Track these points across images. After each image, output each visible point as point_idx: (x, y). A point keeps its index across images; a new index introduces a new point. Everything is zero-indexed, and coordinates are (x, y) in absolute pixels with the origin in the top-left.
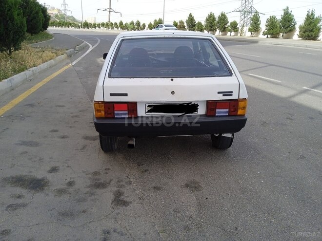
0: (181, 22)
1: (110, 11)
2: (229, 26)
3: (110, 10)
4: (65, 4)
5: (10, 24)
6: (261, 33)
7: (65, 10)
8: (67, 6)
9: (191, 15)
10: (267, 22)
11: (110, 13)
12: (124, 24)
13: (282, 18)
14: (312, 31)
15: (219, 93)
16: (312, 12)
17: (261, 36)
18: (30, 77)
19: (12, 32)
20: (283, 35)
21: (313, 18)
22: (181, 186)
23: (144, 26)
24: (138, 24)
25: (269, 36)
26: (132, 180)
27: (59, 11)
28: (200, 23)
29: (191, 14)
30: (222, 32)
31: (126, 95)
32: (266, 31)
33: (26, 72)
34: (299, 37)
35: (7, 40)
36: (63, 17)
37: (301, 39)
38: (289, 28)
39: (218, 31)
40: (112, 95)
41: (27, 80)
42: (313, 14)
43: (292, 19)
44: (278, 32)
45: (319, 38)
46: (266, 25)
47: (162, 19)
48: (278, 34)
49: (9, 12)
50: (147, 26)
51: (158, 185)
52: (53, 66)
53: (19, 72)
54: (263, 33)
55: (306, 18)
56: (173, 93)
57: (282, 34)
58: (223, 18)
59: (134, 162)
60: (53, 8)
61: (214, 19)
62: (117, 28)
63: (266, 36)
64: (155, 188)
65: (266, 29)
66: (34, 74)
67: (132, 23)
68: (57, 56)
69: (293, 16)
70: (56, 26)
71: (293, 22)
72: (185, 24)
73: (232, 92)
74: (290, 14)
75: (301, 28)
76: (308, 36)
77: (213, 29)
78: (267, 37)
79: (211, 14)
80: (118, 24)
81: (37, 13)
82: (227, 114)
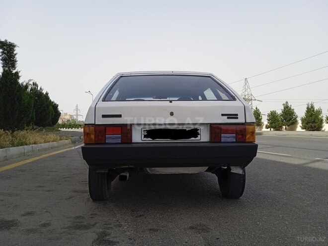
4: (77, 110)
5: (17, 103)
6: (264, 127)
7: (77, 115)
8: (79, 111)
10: (269, 116)
13: (282, 112)
14: (314, 122)
15: (223, 115)
16: (312, 105)
17: (264, 129)
18: (28, 152)
19: (18, 111)
20: (286, 128)
21: (313, 111)
22: (185, 229)
25: (272, 129)
26: (123, 223)
27: (71, 116)
31: (120, 116)
32: (268, 124)
33: (25, 146)
34: (303, 128)
35: (11, 119)
36: (74, 121)
37: (304, 130)
38: (291, 121)
40: (104, 116)
41: (24, 154)
42: (312, 107)
43: (293, 113)
44: (280, 125)
45: (323, 129)
46: (268, 119)
48: (281, 127)
49: (18, 93)
51: (155, 228)
52: (55, 147)
53: (17, 146)
54: (266, 126)
55: (306, 111)
56: (172, 114)
57: (284, 127)
59: (127, 209)
60: (66, 114)
63: (269, 129)
64: (151, 230)
65: (268, 123)
66: (33, 151)
68: (61, 140)
69: (293, 110)
70: (66, 128)
71: (294, 115)
73: (237, 115)
74: (290, 108)
75: (303, 120)
76: (312, 127)
78: (271, 130)
81: (48, 106)
82: (235, 140)
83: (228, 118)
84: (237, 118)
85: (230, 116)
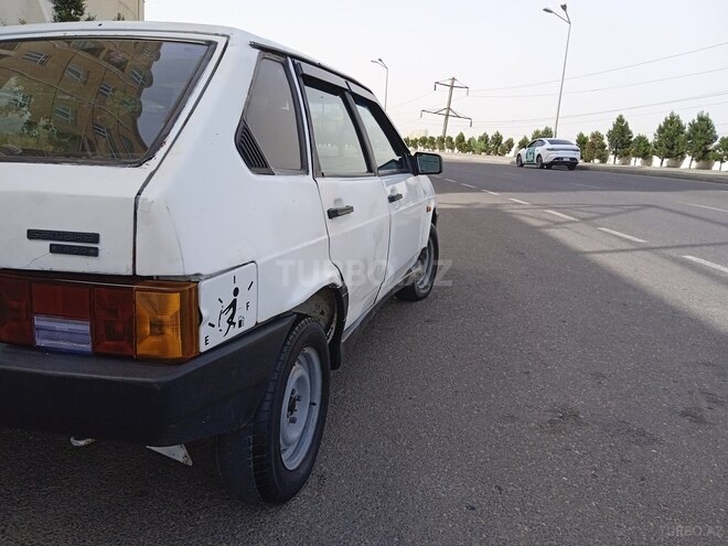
0: (597, 136)
1: (447, 115)
2: (717, 147)
3: (448, 113)
9: (620, 120)
11: (447, 118)
12: (467, 139)
15: (33, 235)
23: (510, 144)
24: (498, 139)
28: (642, 139)
29: (621, 116)
30: (697, 160)
39: (688, 159)
47: (553, 130)
50: (516, 145)
58: (704, 127)
61: (680, 128)
62: (452, 149)
67: (484, 138)
72: (606, 141)
73: (95, 238)
77: (674, 152)
79: (672, 118)
80: (454, 140)
82: (88, 347)
83: (54, 249)
84: (94, 253)
85: (63, 242)
